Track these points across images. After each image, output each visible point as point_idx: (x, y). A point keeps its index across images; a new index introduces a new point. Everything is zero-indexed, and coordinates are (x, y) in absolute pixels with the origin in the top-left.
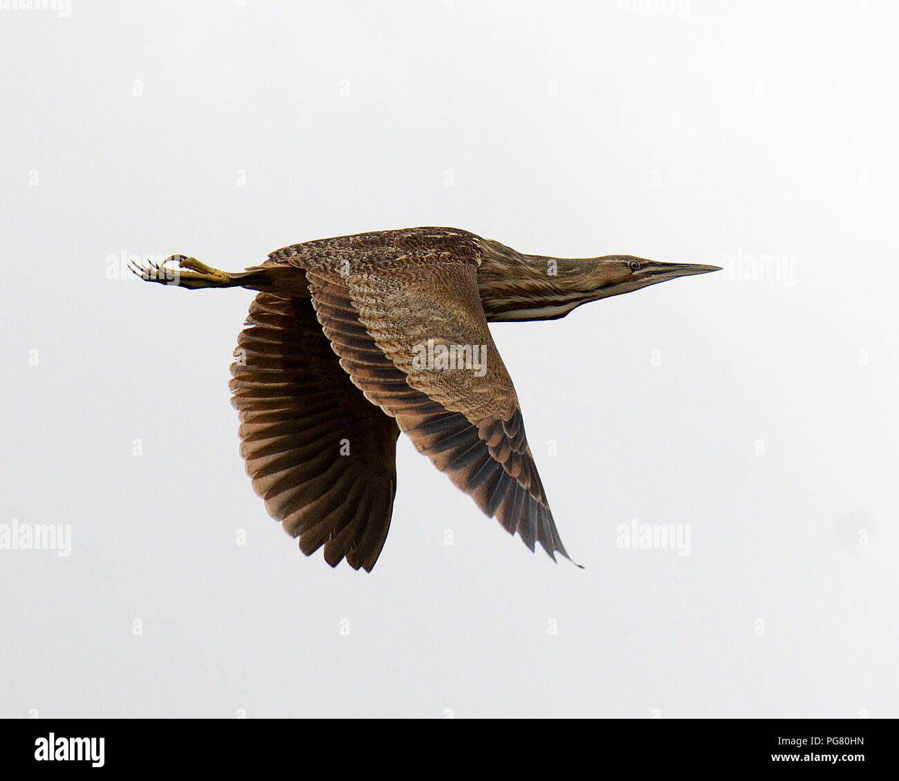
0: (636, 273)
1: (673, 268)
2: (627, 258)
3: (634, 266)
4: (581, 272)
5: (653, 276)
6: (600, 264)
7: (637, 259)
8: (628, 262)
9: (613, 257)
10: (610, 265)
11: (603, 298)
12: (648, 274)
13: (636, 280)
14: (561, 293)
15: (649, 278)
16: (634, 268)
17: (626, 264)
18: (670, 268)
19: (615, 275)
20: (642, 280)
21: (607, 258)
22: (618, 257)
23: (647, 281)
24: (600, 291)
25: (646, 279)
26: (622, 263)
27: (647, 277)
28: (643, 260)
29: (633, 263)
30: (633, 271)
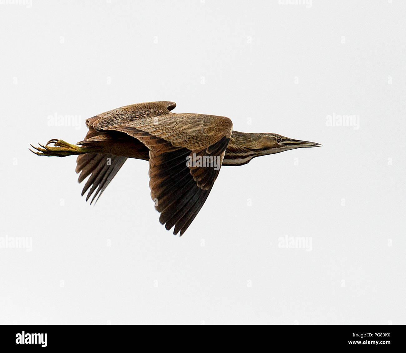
0: (279, 143)
1: (297, 143)
2: (276, 135)
3: (279, 139)
4: (254, 140)
5: (288, 146)
6: (263, 137)
7: (281, 136)
8: (276, 138)
9: (269, 134)
10: (267, 138)
11: (263, 155)
12: (285, 145)
13: (279, 147)
14: (245, 152)
15: (286, 147)
16: (279, 141)
17: (275, 138)
18: (296, 142)
19: (270, 144)
20: (282, 148)
21: (266, 134)
22: (272, 134)
23: (285, 148)
24: (262, 152)
25: (284, 147)
26: (273, 138)
27: (285, 146)
28: (283, 137)
29: (278, 138)
30: (279, 142)
